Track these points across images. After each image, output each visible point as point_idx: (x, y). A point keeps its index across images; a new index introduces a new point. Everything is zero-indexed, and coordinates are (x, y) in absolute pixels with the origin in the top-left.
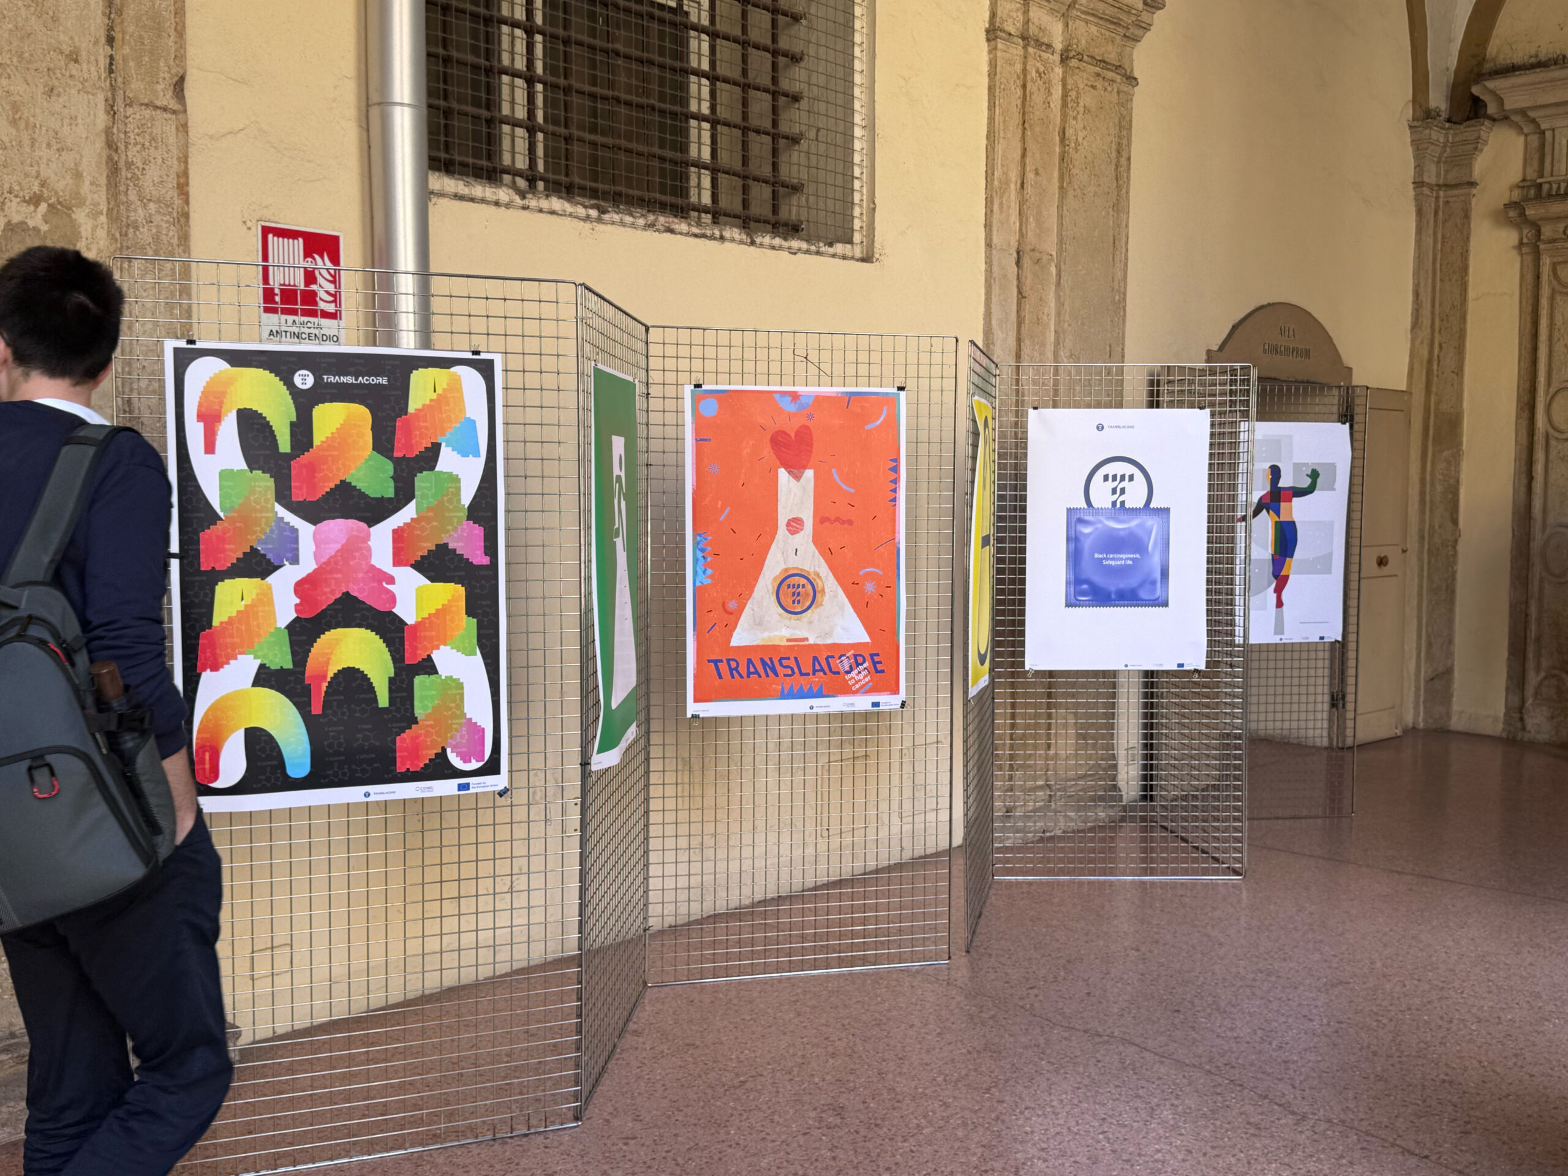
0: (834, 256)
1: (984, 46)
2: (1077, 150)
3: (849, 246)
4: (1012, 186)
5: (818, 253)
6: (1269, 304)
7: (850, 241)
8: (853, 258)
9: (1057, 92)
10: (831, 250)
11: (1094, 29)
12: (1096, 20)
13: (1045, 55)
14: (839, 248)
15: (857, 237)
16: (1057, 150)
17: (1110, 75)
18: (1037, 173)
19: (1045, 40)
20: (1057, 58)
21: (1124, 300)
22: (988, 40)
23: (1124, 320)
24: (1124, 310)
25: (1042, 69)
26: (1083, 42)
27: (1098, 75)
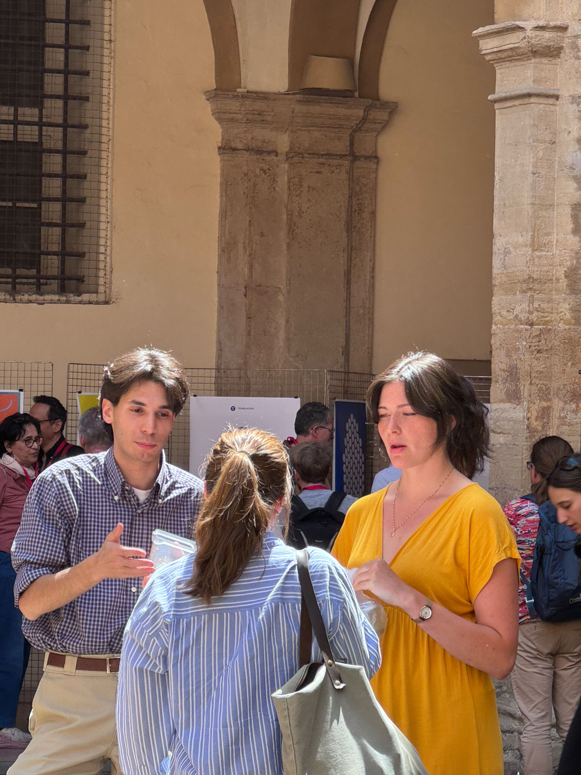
0: (80, 302)
1: (218, 158)
2: (300, 216)
3: (95, 295)
4: (240, 245)
5: (68, 302)
7: (97, 292)
8: (97, 303)
9: (283, 180)
10: (79, 299)
11: (317, 134)
12: (319, 129)
13: (268, 158)
14: (85, 297)
15: (101, 289)
16: (285, 217)
17: (335, 162)
18: (262, 235)
19: (270, 148)
20: (282, 157)
21: (372, 312)
22: (219, 154)
24: (372, 320)
25: (266, 167)
26: (307, 145)
27: (323, 164)
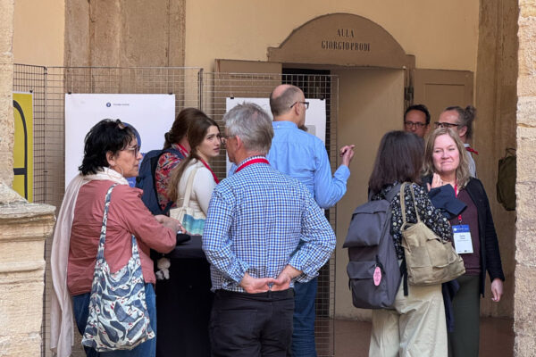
6: (328, 15)
21: (184, 18)
23: (184, 32)
24: (184, 25)
